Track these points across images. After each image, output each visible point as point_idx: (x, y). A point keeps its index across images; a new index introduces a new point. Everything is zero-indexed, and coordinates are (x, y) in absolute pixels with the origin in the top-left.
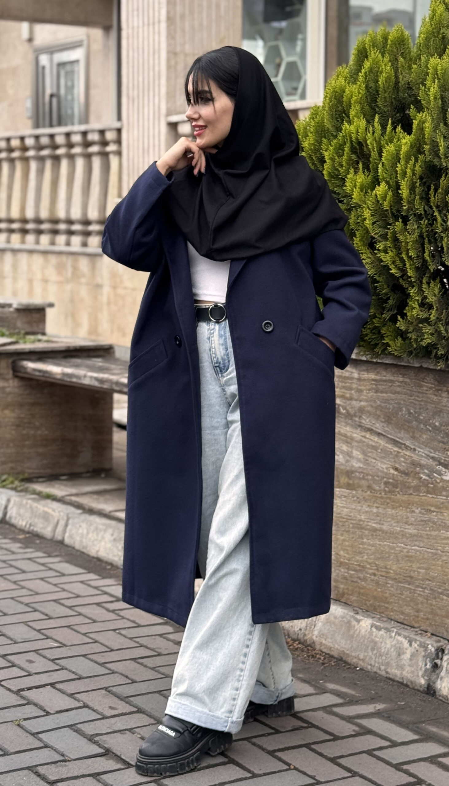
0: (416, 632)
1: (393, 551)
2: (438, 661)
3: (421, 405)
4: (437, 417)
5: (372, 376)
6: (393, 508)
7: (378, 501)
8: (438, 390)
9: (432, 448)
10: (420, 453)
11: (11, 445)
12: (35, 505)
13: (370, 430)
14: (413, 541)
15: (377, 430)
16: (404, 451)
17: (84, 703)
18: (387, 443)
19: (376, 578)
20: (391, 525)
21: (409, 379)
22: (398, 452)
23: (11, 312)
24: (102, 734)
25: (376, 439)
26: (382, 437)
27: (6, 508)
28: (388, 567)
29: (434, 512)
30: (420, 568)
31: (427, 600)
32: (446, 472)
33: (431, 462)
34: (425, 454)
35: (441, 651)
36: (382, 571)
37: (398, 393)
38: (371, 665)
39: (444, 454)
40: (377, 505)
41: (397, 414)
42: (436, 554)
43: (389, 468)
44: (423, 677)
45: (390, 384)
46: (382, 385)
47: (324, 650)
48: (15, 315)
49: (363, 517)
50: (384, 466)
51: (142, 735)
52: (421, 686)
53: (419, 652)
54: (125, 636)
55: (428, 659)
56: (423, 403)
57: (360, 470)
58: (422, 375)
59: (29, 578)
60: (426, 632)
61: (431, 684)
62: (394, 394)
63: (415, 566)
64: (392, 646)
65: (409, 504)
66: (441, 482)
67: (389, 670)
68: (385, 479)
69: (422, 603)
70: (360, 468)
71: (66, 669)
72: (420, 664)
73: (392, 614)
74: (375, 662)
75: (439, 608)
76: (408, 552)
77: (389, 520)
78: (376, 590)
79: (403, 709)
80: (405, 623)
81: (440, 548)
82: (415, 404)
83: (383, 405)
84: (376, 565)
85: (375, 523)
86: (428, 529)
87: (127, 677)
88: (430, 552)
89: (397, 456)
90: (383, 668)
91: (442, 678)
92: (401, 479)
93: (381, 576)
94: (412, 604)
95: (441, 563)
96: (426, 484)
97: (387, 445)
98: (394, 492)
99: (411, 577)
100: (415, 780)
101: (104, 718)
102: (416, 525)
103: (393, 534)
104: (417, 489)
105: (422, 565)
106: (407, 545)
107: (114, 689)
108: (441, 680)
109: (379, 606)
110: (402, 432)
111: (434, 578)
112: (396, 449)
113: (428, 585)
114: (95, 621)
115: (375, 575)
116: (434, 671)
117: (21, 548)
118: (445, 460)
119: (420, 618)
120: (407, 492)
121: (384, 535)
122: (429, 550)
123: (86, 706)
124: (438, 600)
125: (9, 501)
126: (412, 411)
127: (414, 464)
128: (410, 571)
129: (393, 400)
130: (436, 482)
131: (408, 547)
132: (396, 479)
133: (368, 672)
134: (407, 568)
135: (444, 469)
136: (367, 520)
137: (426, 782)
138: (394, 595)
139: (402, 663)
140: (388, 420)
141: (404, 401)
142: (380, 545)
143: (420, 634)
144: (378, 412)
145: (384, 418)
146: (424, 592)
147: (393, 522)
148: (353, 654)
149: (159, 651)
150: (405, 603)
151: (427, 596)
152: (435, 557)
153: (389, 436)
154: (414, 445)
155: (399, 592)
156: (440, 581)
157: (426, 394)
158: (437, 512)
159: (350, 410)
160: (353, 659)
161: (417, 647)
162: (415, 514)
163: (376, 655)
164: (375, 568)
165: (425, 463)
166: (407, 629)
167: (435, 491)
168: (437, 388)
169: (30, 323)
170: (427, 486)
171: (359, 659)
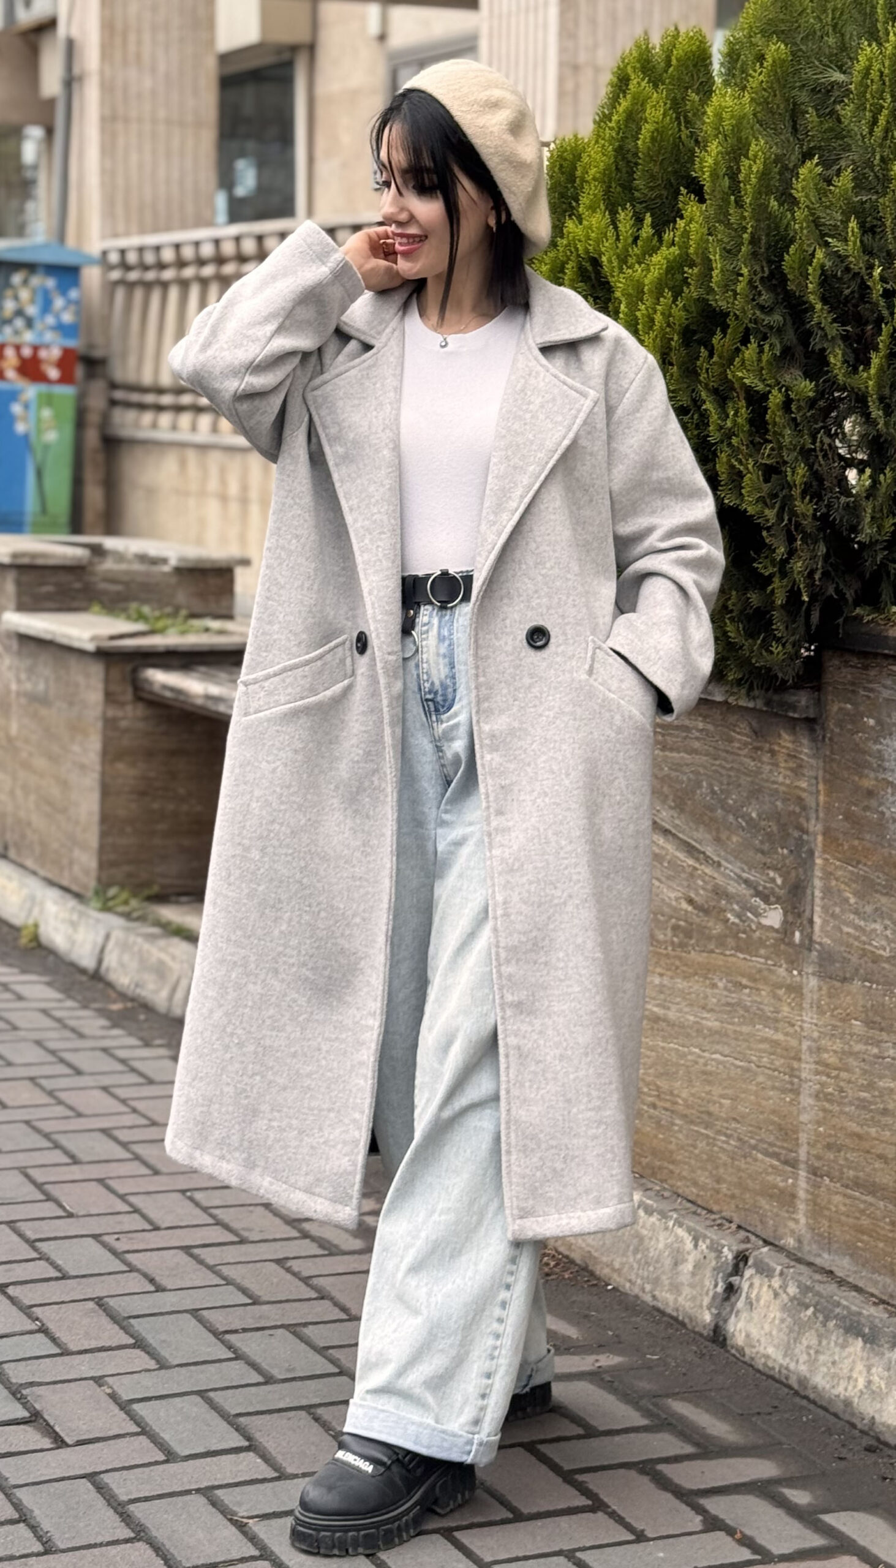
0: (714, 1220)
1: (682, 1062)
2: (735, 1280)
3: (730, 776)
4: (754, 802)
6: (686, 977)
7: (662, 963)
8: (757, 749)
9: (746, 863)
10: (727, 871)
11: (129, 829)
12: (146, 946)
14: (713, 1042)
15: (663, 824)
16: (703, 867)
17: (43, 1325)
18: (677, 849)
19: (657, 1113)
20: (680, 1011)
21: (714, 724)
22: (695, 869)
23: (165, 574)
24: (40, 1384)
25: (661, 841)
26: (671, 838)
27: (102, 951)
28: (676, 1092)
29: (746, 987)
30: (722, 1096)
31: (733, 1159)
32: (765, 911)
33: (742, 889)
34: (735, 874)
35: (741, 1260)
36: (667, 1100)
37: (694, 751)
38: (630, 1281)
39: (762, 874)
40: (658, 970)
41: (694, 792)
42: (748, 1070)
43: (680, 898)
44: (709, 1309)
45: (684, 734)
46: (670, 735)
47: (562, 1249)
48: (174, 580)
50: (672, 895)
51: (115, 1388)
52: (704, 1327)
53: (707, 1261)
54: (197, 1204)
55: (721, 1275)
56: (732, 774)
58: (732, 719)
59: (82, 1085)
60: (731, 1222)
61: (721, 1323)
62: (690, 754)
63: (717, 1091)
64: (667, 1246)
65: (709, 970)
66: (757, 928)
67: (657, 1293)
68: (673, 921)
69: (725, 1165)
71: (48, 1259)
72: (707, 1283)
73: (679, 1184)
74: (637, 1275)
75: (750, 1176)
76: (705, 1065)
77: (678, 1000)
78: (656, 1136)
79: (650, 1368)
80: (699, 1202)
81: (754, 1058)
82: (721, 775)
83: (674, 774)
84: (658, 1088)
85: (657, 1005)
86: (736, 1020)
87: (152, 1281)
88: (739, 1067)
89: (692, 875)
90: (648, 1287)
91: (738, 1312)
92: (698, 920)
93: (666, 1109)
94: (709, 1167)
95: (754, 1088)
96: (733, 932)
97: (678, 854)
98: (686, 945)
99: (709, 1114)
100: (590, 1502)
101: (66, 1352)
102: (720, 1012)
103: (682, 1027)
104: (721, 941)
105: (726, 1091)
106: (704, 1051)
107: (112, 1302)
108: (736, 1316)
109: (660, 1168)
110: (701, 829)
111: (743, 1117)
112: (691, 862)
113: (735, 1130)
114: (156, 1172)
115: (654, 1106)
116: (727, 1299)
117: (103, 1028)
118: (765, 888)
119: (720, 1196)
120: (705, 946)
121: (669, 1028)
122: (738, 1063)
123: (44, 1330)
124: (749, 1160)
125: (107, 937)
126: (716, 788)
127: (719, 892)
128: (708, 1102)
129: (687, 765)
130: (751, 929)
131: (706, 1054)
132: (690, 920)
133: (626, 1294)
134: (703, 1095)
135: (763, 905)
137: (609, 1507)
138: (682, 1148)
139: (679, 1280)
140: (680, 805)
141: (705, 767)
142: (663, 1048)
143: (719, 1225)
144: (666, 789)
145: (674, 801)
146: (727, 1143)
147: (684, 1004)
148: (604, 1259)
149: (245, 1234)
150: (699, 1164)
151: (734, 1153)
152: (747, 1075)
153: (681, 835)
154: (719, 855)
155: (690, 1142)
156: (753, 1123)
157: (739, 755)
158: (751, 988)
160: (602, 1268)
161: (706, 1251)
162: (716, 991)
163: (639, 1262)
164: (655, 1093)
165: (734, 891)
166: (699, 1215)
167: (748, 946)
168: (755, 744)
169: (202, 595)
170: (736, 936)
171: (614, 1270)
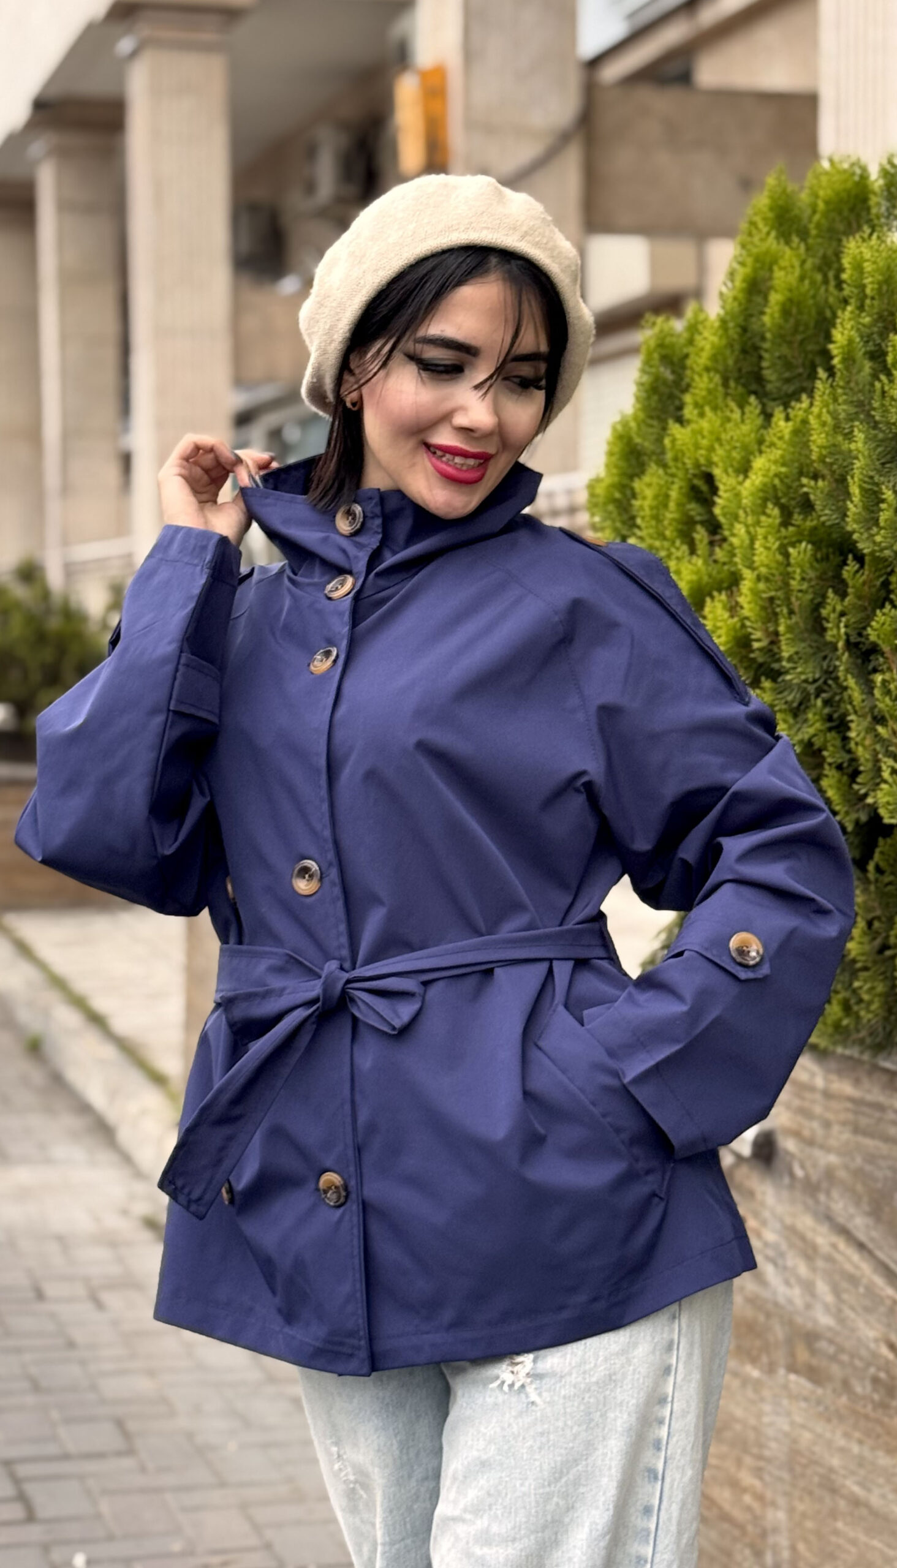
5: (845, 1087)
6: (889, 1452)
7: (862, 1426)
13: (844, 1232)
15: (858, 1234)
18: (875, 1272)
20: (886, 1497)
25: (856, 1257)
26: (867, 1255)
40: (860, 1436)
43: (880, 1339)
45: (877, 1114)
46: (864, 1114)
49: (835, 1462)
50: (871, 1334)
57: (829, 1335)
68: (872, 1370)
70: (830, 1329)
83: (868, 1168)
85: (857, 1484)
98: (889, 1406)
103: (888, 1519)
112: (890, 1290)
121: (873, 1519)
129: (885, 1158)
132: (892, 1372)
136: (842, 1472)
140: (876, 1212)
142: (866, 1544)
144: (859, 1188)
145: (869, 1204)
147: (890, 1488)
153: (880, 1254)
159: (811, 1171)
